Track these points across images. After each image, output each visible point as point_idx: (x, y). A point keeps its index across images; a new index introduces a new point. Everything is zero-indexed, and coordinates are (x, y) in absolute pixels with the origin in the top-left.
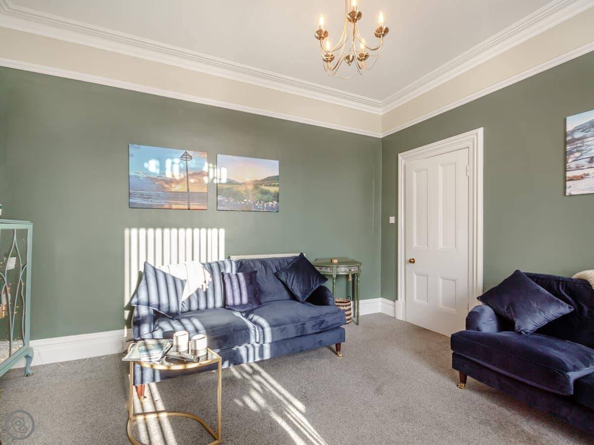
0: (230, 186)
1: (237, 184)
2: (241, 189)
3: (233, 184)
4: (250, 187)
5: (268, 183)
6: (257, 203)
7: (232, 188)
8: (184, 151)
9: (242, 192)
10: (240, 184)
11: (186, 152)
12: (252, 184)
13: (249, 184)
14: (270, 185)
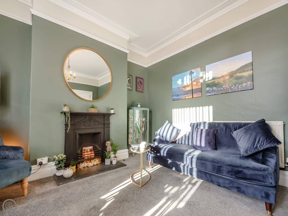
0: (213, 81)
1: (218, 78)
2: (221, 81)
3: (215, 79)
4: (227, 78)
5: (242, 70)
6: (232, 86)
7: (215, 81)
8: (190, 71)
9: (221, 82)
10: (220, 78)
11: (191, 71)
12: (229, 75)
13: (226, 75)
14: (244, 71)
